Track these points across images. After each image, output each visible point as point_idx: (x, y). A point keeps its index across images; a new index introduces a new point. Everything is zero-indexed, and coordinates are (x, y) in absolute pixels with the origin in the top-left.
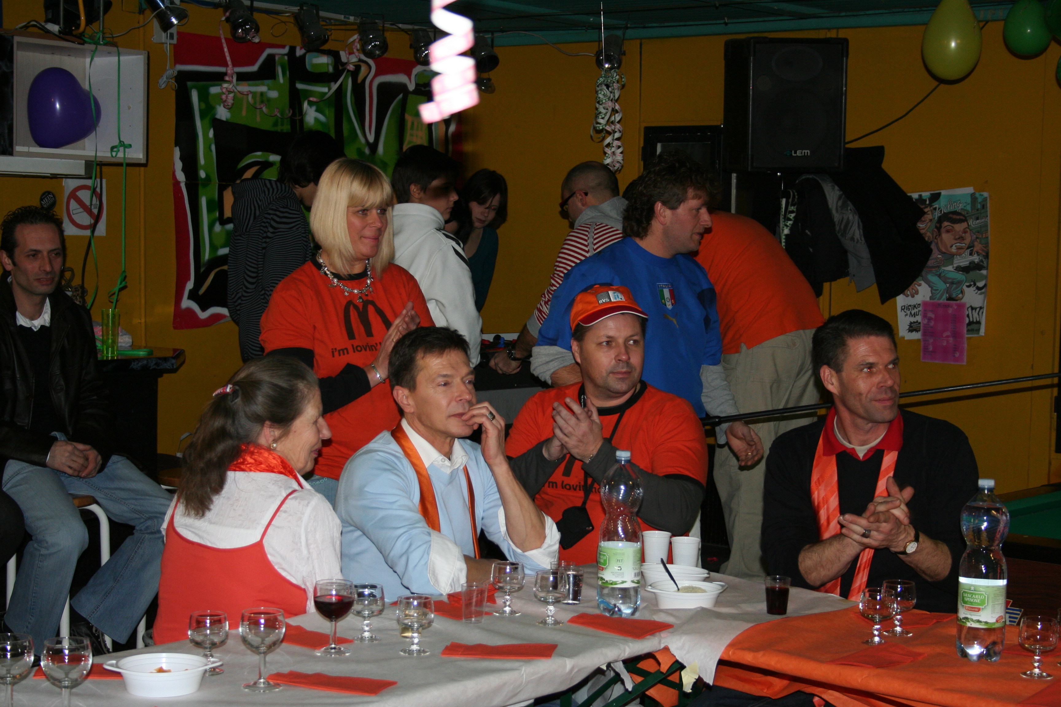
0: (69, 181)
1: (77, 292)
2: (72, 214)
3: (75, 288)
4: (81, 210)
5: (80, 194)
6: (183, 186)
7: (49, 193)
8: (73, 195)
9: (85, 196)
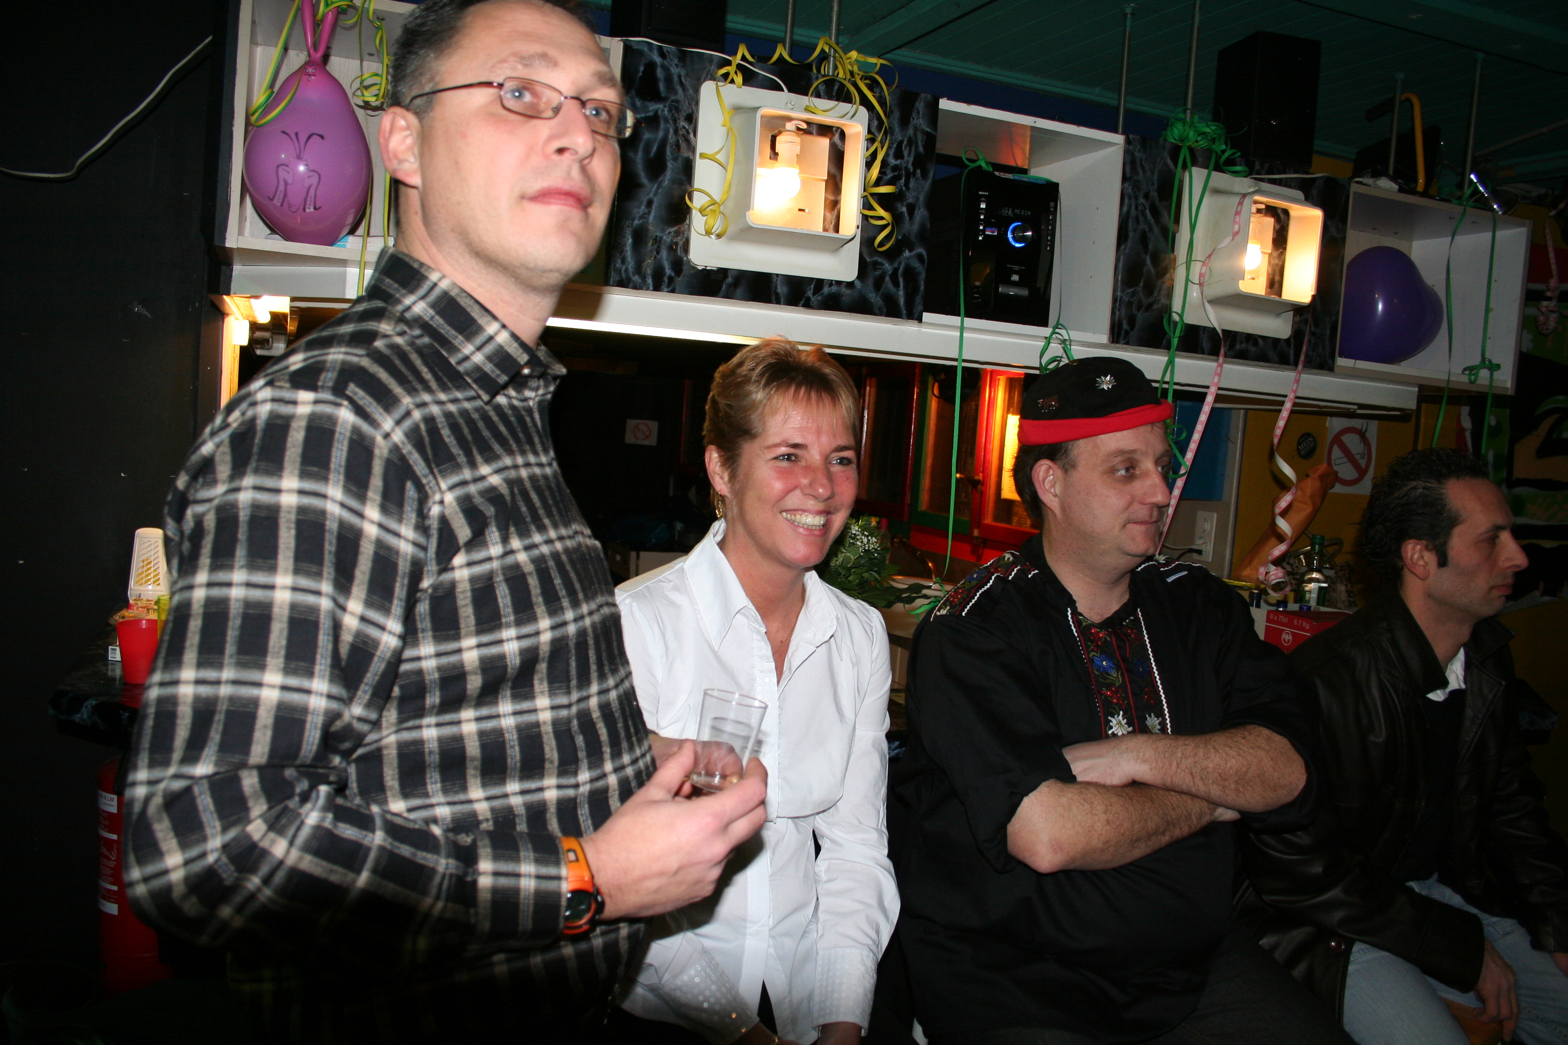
0: (1335, 420)
1: (1343, 572)
2: (1333, 463)
3: (1341, 567)
4: (1345, 460)
5: (1347, 439)
6: (1468, 435)
7: (1309, 435)
8: (1337, 440)
9: (1352, 442)
